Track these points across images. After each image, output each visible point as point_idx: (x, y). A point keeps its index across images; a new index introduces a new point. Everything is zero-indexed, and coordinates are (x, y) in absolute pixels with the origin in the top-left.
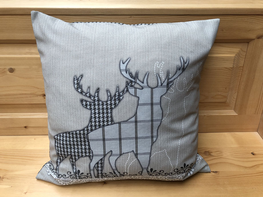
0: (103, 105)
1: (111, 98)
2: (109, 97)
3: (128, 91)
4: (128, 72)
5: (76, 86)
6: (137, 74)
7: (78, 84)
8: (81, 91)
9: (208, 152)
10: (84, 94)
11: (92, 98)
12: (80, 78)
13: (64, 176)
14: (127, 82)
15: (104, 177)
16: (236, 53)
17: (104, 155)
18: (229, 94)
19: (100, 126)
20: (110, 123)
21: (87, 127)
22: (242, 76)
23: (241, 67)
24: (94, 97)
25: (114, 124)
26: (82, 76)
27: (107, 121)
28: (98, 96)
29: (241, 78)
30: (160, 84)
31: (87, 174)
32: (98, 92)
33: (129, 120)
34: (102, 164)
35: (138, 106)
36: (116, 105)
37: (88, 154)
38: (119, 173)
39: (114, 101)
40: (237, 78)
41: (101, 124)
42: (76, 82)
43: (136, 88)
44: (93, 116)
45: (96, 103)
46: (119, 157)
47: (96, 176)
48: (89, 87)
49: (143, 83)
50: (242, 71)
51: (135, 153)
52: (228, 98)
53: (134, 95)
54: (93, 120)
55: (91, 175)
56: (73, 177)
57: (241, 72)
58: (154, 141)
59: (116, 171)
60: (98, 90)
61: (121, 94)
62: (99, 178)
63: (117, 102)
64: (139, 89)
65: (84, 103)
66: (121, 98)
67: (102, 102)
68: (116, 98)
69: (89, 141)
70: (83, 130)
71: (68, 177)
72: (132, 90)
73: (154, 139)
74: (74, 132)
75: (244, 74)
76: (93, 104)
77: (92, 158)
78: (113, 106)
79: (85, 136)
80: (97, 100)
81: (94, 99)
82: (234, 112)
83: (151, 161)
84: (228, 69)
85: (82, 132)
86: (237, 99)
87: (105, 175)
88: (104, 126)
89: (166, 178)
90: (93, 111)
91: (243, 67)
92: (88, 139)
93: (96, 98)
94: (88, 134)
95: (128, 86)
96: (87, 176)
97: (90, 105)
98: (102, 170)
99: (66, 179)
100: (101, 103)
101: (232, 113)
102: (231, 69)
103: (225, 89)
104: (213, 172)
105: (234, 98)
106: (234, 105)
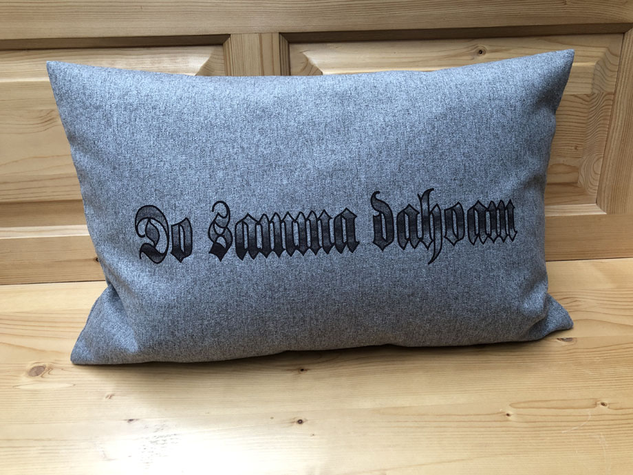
16: (598, 59)
18: (584, 163)
29: (611, 120)
40: (600, 122)
50: (614, 104)
52: (583, 172)
57: (611, 107)
82: (597, 207)
84: (580, 98)
86: (603, 174)
91: (615, 94)
101: (593, 210)
102: (588, 99)
103: (573, 148)
104: (562, 339)
105: (595, 173)
106: (596, 192)
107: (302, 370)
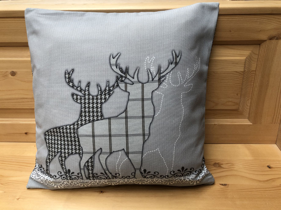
0: (93, 99)
1: (102, 92)
2: (100, 92)
3: (118, 86)
4: (118, 67)
5: (67, 80)
6: (127, 69)
7: (69, 78)
8: (72, 85)
9: (218, 164)
10: (75, 88)
11: (83, 92)
12: (71, 72)
13: (54, 177)
14: (117, 77)
15: (96, 178)
16: (247, 56)
17: (94, 152)
18: (242, 101)
19: (89, 120)
20: (99, 118)
21: (78, 121)
22: (255, 81)
23: (253, 71)
24: (85, 91)
25: (104, 119)
26: (73, 70)
27: (97, 116)
28: (88, 90)
29: (254, 83)
30: (151, 79)
31: (78, 174)
32: (89, 86)
33: (119, 116)
34: (92, 163)
35: (128, 101)
36: (106, 100)
37: (78, 151)
38: (111, 173)
39: (104, 96)
40: (249, 83)
41: (91, 118)
42: (67, 76)
43: (126, 83)
44: (83, 110)
45: (87, 97)
46: (109, 156)
47: (87, 176)
48: (80, 82)
49: (133, 78)
50: (255, 75)
51: (126, 151)
52: (241, 105)
53: (124, 90)
54: (83, 114)
55: (82, 175)
56: (64, 177)
57: (254, 77)
58: (146, 139)
59: (107, 172)
60: (88, 85)
61: (111, 89)
62: (90, 179)
63: (107, 96)
64: (129, 84)
65: (75, 97)
66: (111, 92)
67: (93, 96)
68: (107, 92)
69: (79, 137)
70: (74, 124)
71: (59, 178)
72: (122, 85)
73: (146, 137)
74: (64, 127)
75: (257, 79)
76: (83, 98)
77: (82, 156)
78: (103, 101)
79: (75, 131)
80: (87, 94)
81: (84, 93)
82: (248, 121)
83: (143, 162)
84: (238, 73)
85: (72, 127)
86: (250, 106)
87: (96, 176)
88: (94, 120)
89: (163, 180)
90: (83, 105)
91: (255, 71)
92: (78, 135)
93: (87, 93)
94: (78, 129)
95: (118, 81)
96: (78, 177)
97: (81, 99)
98: (92, 170)
99: (57, 180)
100: (91, 97)
101: (246, 122)
102: (242, 73)
103: (236, 94)
104: (222, 185)
105: (247, 106)
106: (248, 114)
107: (102, 192)
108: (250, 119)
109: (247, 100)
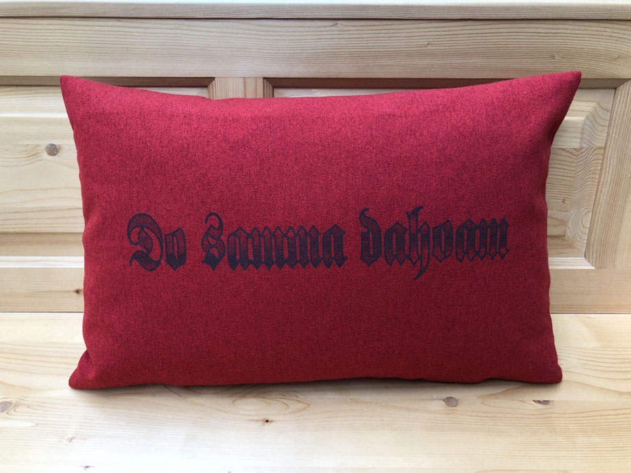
16: (588, 114)
22: (603, 171)
23: (599, 148)
75: (608, 167)
82: (585, 261)
84: (568, 152)
86: (591, 229)
101: (581, 264)
102: (575, 152)
104: (539, 402)
105: (584, 227)
106: (585, 245)
107: (267, 422)
108: (591, 257)
109: (583, 214)
